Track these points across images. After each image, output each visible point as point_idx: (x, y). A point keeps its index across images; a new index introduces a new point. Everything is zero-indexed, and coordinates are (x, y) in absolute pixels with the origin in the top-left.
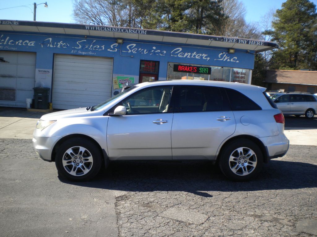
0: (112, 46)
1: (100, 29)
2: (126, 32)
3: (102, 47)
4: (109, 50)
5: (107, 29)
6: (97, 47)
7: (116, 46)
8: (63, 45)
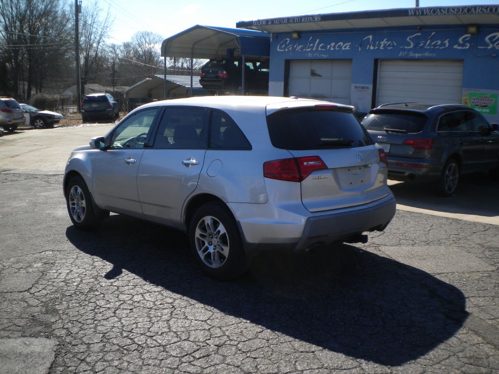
0: (460, 40)
1: (430, 12)
2: (472, 13)
3: (445, 43)
4: (455, 47)
5: (441, 12)
6: (437, 42)
7: (468, 39)
8: (387, 45)
